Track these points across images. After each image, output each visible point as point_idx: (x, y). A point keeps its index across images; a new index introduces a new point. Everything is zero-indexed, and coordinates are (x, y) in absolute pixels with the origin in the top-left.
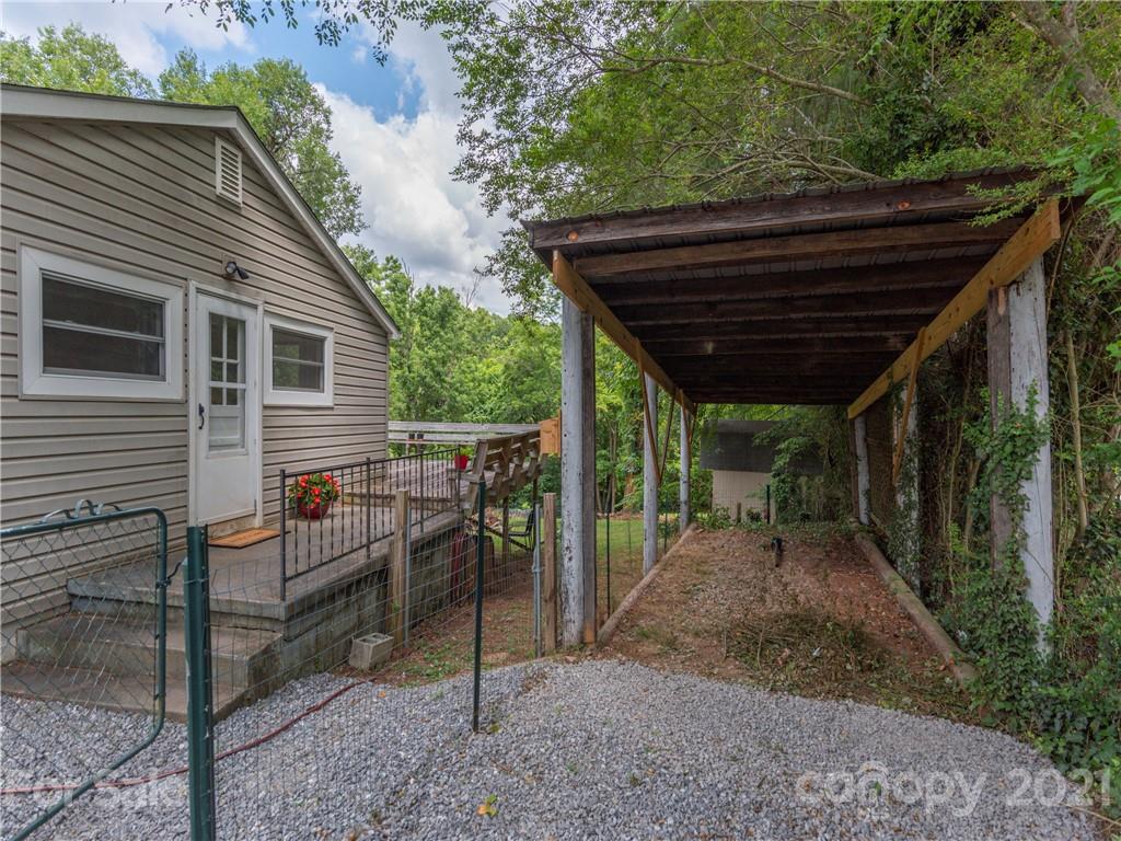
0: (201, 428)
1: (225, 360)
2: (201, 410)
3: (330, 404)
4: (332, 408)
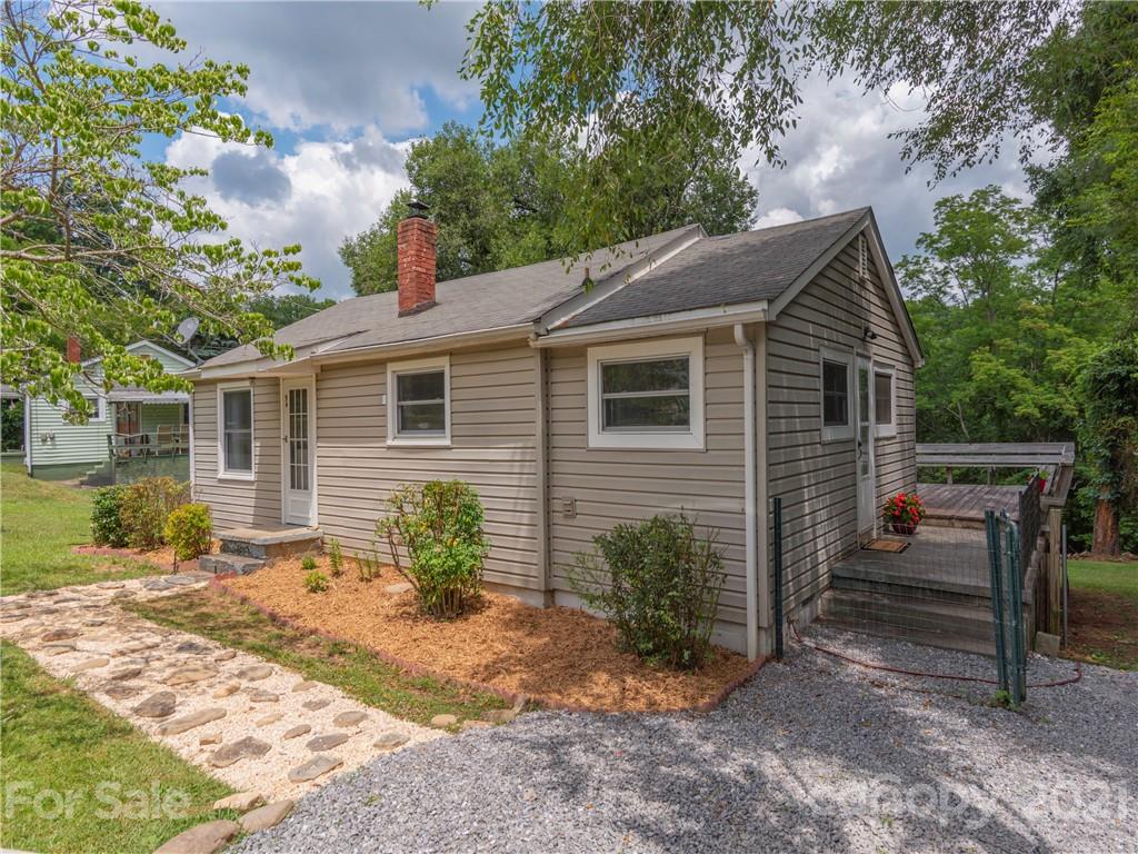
3: (894, 434)
4: (894, 437)
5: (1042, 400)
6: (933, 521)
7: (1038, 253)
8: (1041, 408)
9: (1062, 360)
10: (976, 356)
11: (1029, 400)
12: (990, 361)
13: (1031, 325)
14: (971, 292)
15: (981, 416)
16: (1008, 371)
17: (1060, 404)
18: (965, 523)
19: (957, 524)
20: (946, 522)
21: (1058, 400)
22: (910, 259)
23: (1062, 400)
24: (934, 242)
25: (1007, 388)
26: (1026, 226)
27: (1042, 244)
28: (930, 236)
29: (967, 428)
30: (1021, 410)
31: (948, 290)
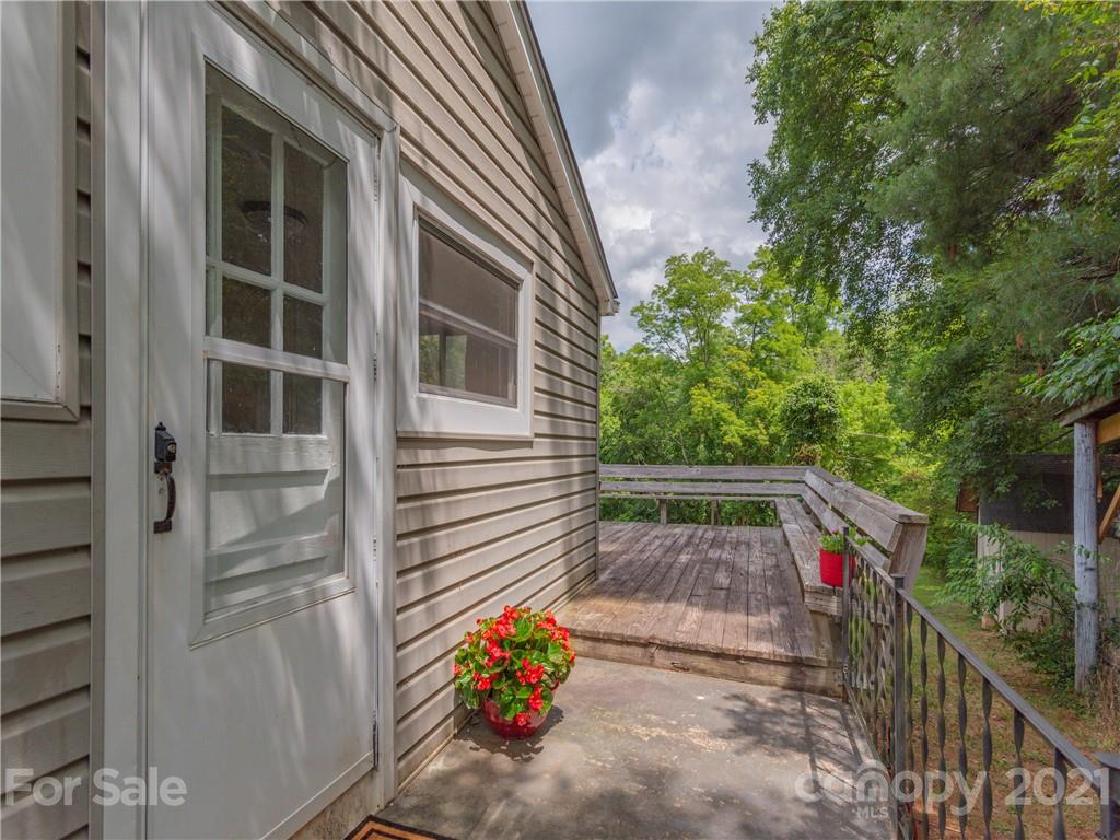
0: (164, 527)
1: (275, 281)
2: (165, 455)
3: (527, 433)
4: (528, 444)
5: (743, 431)
6: (611, 649)
7: (742, 309)
8: (742, 437)
9: (758, 398)
10: (694, 391)
11: (735, 430)
12: (705, 396)
13: (737, 367)
14: (692, 340)
15: (696, 445)
16: (718, 406)
17: (756, 435)
18: (678, 658)
19: (661, 657)
20: (638, 651)
21: (754, 432)
22: (645, 304)
23: (758, 431)
24: (665, 293)
25: (718, 421)
26: (734, 285)
27: (745, 302)
28: (662, 288)
29: (687, 453)
30: (728, 439)
31: (675, 335)
